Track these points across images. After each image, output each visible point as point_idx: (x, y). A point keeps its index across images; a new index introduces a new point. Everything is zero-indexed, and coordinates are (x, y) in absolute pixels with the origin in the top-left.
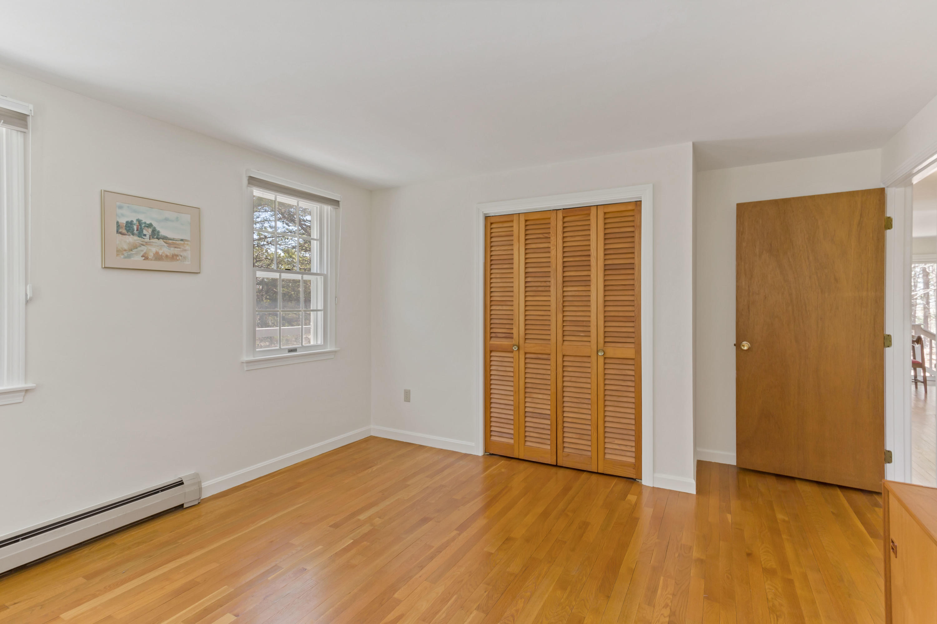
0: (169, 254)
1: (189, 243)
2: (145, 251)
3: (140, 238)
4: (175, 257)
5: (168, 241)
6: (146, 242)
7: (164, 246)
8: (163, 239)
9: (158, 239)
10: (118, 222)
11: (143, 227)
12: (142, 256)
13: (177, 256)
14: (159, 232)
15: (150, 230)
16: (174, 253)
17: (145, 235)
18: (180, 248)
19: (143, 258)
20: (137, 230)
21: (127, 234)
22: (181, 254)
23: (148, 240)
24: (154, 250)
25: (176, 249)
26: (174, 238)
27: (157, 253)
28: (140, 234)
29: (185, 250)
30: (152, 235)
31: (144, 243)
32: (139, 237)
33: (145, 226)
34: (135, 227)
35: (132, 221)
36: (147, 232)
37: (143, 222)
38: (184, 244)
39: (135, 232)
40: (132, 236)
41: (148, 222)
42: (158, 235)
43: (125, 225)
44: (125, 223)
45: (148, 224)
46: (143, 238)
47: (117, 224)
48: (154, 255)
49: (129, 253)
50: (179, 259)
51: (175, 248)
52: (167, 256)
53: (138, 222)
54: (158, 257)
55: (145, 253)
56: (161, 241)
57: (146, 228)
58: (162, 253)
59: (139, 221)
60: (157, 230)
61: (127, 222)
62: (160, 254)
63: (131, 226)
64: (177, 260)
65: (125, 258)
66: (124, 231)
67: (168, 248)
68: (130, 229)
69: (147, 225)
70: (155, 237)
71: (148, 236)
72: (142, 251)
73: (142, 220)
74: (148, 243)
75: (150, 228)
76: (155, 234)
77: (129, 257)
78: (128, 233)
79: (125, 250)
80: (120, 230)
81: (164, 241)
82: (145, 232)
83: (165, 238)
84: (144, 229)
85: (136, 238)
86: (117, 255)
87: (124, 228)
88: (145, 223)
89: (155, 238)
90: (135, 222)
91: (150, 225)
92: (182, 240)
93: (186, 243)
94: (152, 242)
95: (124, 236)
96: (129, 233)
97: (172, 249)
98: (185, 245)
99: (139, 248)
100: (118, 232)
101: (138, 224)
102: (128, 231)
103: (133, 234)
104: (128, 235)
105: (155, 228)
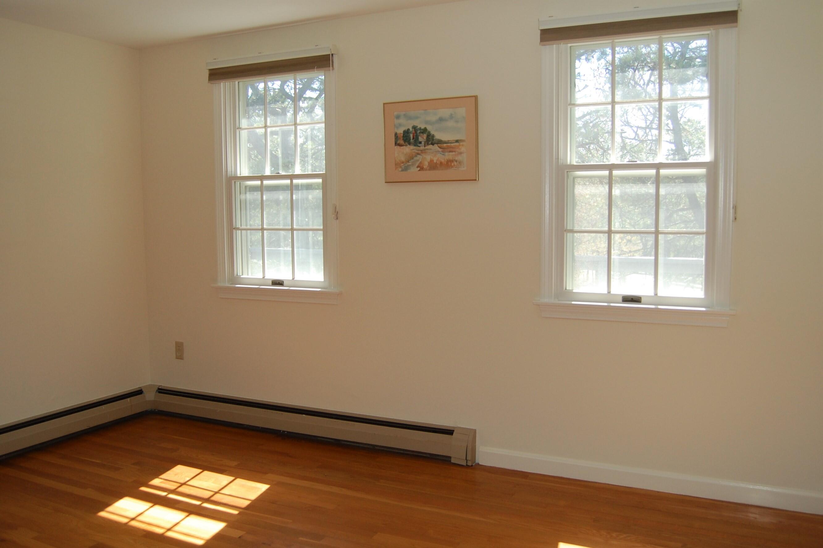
0: (443, 161)
1: (464, 143)
2: (420, 160)
3: (416, 147)
4: (449, 163)
5: (442, 145)
6: (421, 151)
7: (439, 151)
8: (437, 144)
9: (433, 144)
10: (396, 134)
11: (418, 134)
12: (417, 167)
13: (452, 161)
14: (433, 136)
15: (425, 136)
16: (449, 159)
17: (420, 143)
18: (455, 152)
19: (419, 169)
20: (413, 138)
21: (404, 144)
22: (456, 158)
23: (424, 147)
24: (428, 158)
25: (451, 153)
26: (448, 141)
27: (432, 161)
28: (417, 143)
29: (461, 153)
30: (427, 141)
31: (420, 152)
32: (415, 146)
33: (420, 133)
34: (411, 136)
35: (409, 129)
36: (422, 138)
37: (418, 127)
38: (460, 145)
39: (412, 140)
40: (409, 146)
41: (423, 127)
42: (433, 140)
43: (402, 135)
44: (402, 132)
45: (423, 130)
46: (419, 147)
47: (395, 136)
48: (429, 163)
49: (406, 165)
50: (454, 165)
51: (450, 152)
52: (441, 163)
53: (414, 130)
54: (433, 166)
55: (421, 163)
56: (436, 147)
57: (422, 134)
58: (437, 160)
59: (414, 128)
60: (432, 135)
61: (404, 132)
62: (435, 161)
63: (408, 135)
64: (452, 167)
65: (402, 171)
66: (401, 142)
67: (442, 153)
68: (407, 139)
69: (422, 131)
70: (430, 143)
71: (423, 143)
72: (418, 160)
73: (417, 126)
74: (423, 151)
75: (425, 133)
76: (431, 140)
77: (406, 169)
78: (405, 143)
79: (403, 163)
80: (398, 142)
81: (439, 147)
82: (420, 139)
83: (440, 142)
84: (419, 136)
85: (412, 147)
86: (396, 168)
87: (402, 138)
88: (420, 129)
89: (429, 144)
90: (411, 129)
91: (425, 131)
92: (457, 141)
93: (461, 143)
94: (427, 149)
95: (402, 147)
96: (406, 143)
97: (446, 154)
98: (460, 147)
99: (415, 158)
100: (396, 144)
101: (414, 132)
102: (405, 141)
103: (410, 144)
104: (405, 146)
105: (429, 132)
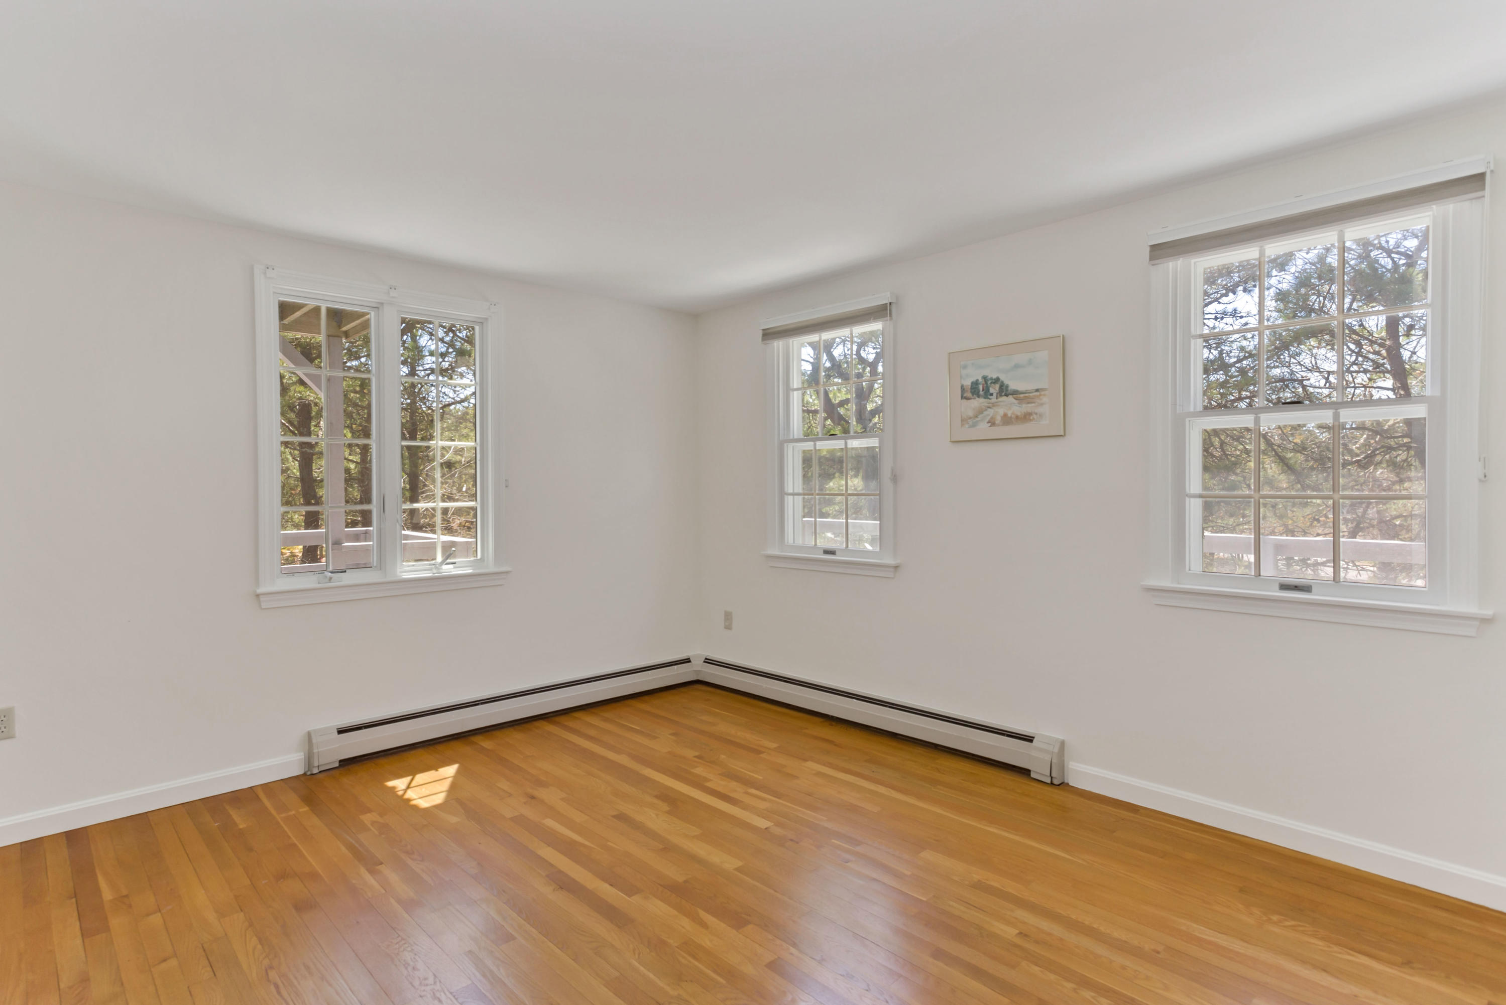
0: (1019, 414)
1: (1046, 392)
2: (991, 415)
3: (986, 400)
4: (1027, 417)
5: (1018, 396)
6: (993, 403)
7: (1014, 403)
8: (1012, 394)
9: (1007, 395)
10: (962, 387)
11: (989, 385)
12: (988, 423)
13: (1030, 414)
14: (1007, 386)
15: (997, 386)
16: (1027, 412)
17: (992, 395)
18: (1034, 403)
19: (990, 424)
20: (983, 390)
21: (972, 397)
22: (1036, 411)
23: (995, 400)
24: (1001, 411)
25: (1030, 405)
26: (1026, 390)
27: (1005, 415)
28: (987, 394)
29: (1042, 404)
30: (999, 392)
31: (990, 405)
32: (985, 398)
33: (991, 383)
34: (981, 387)
35: (978, 380)
36: (994, 389)
37: (989, 377)
38: (1040, 395)
39: (981, 393)
40: (977, 399)
41: (994, 377)
42: (1007, 390)
43: (970, 387)
44: (970, 384)
45: (994, 379)
46: (990, 399)
47: (961, 388)
48: (1002, 417)
49: (974, 421)
50: (1034, 419)
51: (1028, 403)
52: (1017, 417)
53: (983, 380)
54: (1007, 420)
55: (992, 418)
56: (1011, 398)
57: (993, 385)
58: (1012, 414)
59: (985, 378)
60: (1006, 384)
61: (972, 383)
62: (1009, 415)
63: (977, 386)
64: (1031, 420)
65: (971, 427)
66: (969, 395)
67: (1018, 405)
68: (975, 391)
69: (994, 381)
70: (1003, 394)
71: (995, 395)
72: (989, 415)
73: (988, 376)
74: (995, 404)
75: (998, 383)
76: (1004, 391)
77: (974, 425)
78: (973, 395)
79: (970, 418)
80: (965, 395)
81: (1015, 399)
82: (992, 390)
83: (1015, 393)
84: (990, 386)
85: (982, 400)
86: (962, 425)
87: (969, 391)
88: (991, 379)
89: (1003, 396)
90: (980, 380)
91: (997, 380)
92: (1037, 390)
93: (1043, 393)
94: (1000, 402)
95: (970, 401)
96: (975, 396)
97: (1024, 406)
98: (1041, 397)
99: (985, 413)
100: (962, 397)
101: (983, 382)
102: (973, 394)
103: (979, 396)
104: (973, 399)
105: (1002, 382)
